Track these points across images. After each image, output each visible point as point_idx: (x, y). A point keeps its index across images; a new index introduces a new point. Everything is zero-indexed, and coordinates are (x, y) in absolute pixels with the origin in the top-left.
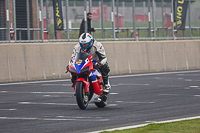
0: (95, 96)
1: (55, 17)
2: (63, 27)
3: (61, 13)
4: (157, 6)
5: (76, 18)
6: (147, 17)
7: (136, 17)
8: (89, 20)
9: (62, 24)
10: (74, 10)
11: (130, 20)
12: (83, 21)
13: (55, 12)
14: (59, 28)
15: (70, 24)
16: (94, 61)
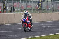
0: (29, 28)
1: (3, 6)
2: (5, 9)
3: (5, 5)
4: (33, 3)
5: (9, 6)
6: (30, 6)
7: (27, 6)
8: (13, 7)
9: (5, 8)
10: (9, 4)
11: (25, 7)
12: (12, 7)
13: (3, 5)
14: (4, 9)
15: (8, 8)
16: (28, 18)
